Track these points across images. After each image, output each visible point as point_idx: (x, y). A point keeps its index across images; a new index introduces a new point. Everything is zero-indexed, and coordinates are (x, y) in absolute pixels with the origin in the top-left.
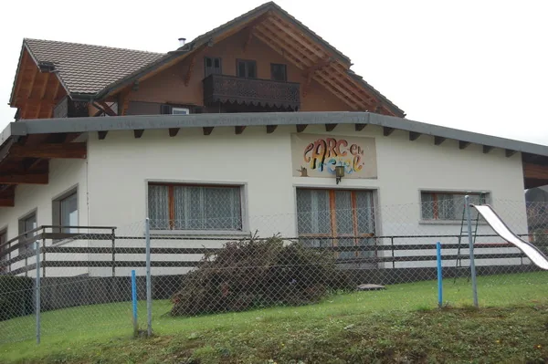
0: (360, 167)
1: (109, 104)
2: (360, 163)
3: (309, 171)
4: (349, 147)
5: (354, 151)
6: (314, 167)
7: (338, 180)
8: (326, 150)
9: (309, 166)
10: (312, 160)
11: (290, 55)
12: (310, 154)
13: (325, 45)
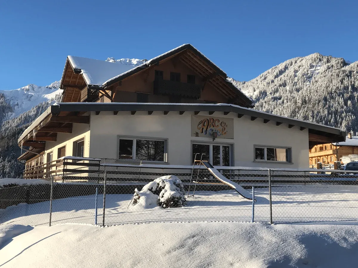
0: (225, 133)
1: (107, 91)
2: (225, 131)
3: (200, 134)
4: (220, 123)
5: (222, 125)
6: (202, 132)
7: (214, 139)
8: (208, 124)
9: (199, 131)
10: (201, 128)
11: (197, 71)
12: (201, 126)
13: (215, 67)
